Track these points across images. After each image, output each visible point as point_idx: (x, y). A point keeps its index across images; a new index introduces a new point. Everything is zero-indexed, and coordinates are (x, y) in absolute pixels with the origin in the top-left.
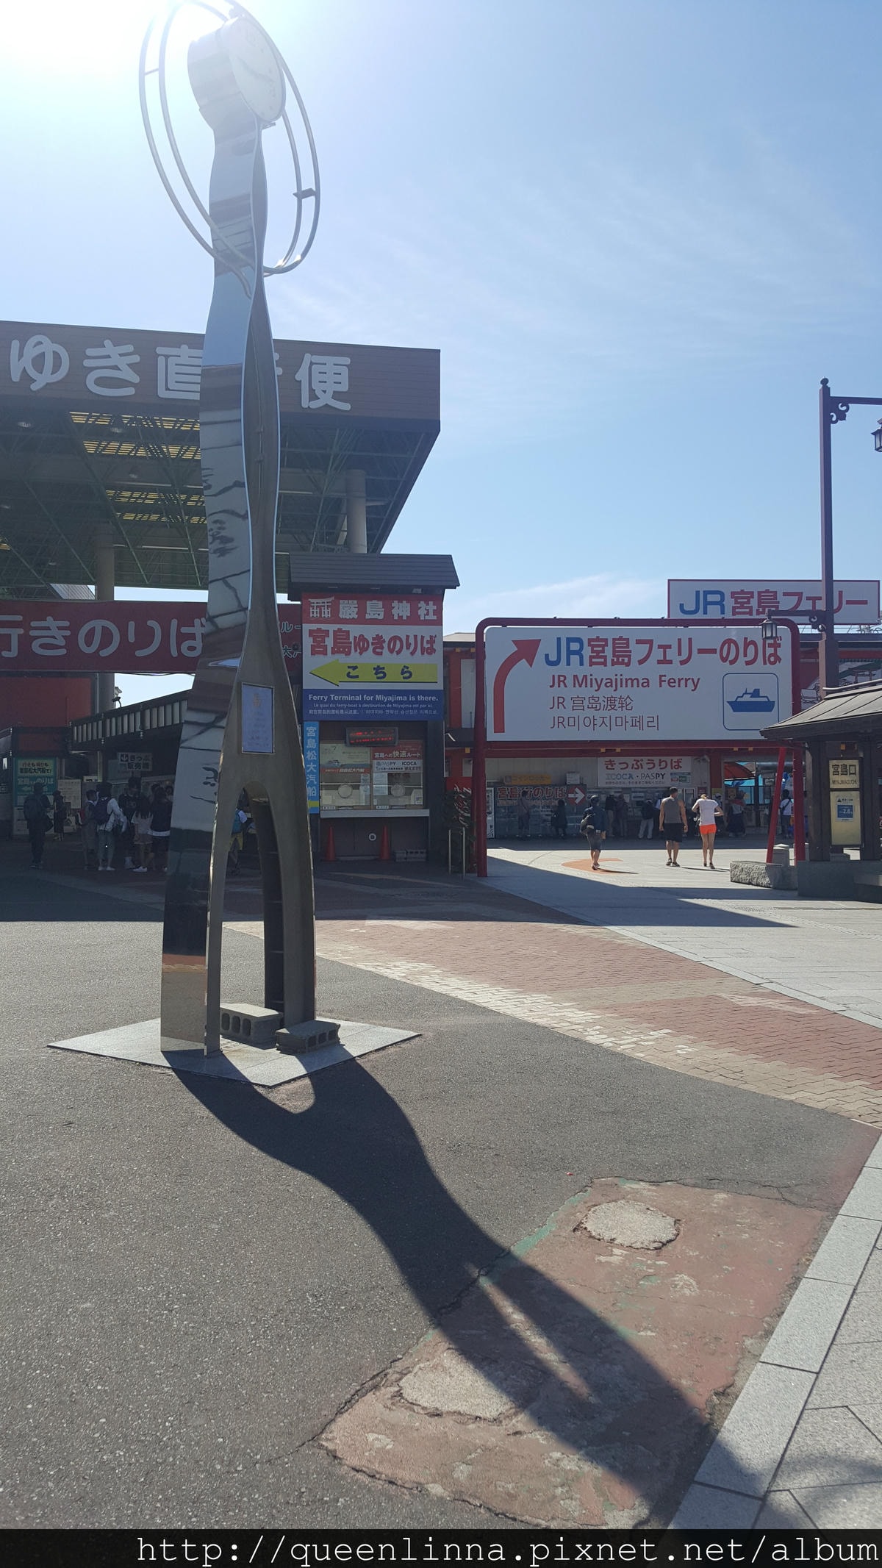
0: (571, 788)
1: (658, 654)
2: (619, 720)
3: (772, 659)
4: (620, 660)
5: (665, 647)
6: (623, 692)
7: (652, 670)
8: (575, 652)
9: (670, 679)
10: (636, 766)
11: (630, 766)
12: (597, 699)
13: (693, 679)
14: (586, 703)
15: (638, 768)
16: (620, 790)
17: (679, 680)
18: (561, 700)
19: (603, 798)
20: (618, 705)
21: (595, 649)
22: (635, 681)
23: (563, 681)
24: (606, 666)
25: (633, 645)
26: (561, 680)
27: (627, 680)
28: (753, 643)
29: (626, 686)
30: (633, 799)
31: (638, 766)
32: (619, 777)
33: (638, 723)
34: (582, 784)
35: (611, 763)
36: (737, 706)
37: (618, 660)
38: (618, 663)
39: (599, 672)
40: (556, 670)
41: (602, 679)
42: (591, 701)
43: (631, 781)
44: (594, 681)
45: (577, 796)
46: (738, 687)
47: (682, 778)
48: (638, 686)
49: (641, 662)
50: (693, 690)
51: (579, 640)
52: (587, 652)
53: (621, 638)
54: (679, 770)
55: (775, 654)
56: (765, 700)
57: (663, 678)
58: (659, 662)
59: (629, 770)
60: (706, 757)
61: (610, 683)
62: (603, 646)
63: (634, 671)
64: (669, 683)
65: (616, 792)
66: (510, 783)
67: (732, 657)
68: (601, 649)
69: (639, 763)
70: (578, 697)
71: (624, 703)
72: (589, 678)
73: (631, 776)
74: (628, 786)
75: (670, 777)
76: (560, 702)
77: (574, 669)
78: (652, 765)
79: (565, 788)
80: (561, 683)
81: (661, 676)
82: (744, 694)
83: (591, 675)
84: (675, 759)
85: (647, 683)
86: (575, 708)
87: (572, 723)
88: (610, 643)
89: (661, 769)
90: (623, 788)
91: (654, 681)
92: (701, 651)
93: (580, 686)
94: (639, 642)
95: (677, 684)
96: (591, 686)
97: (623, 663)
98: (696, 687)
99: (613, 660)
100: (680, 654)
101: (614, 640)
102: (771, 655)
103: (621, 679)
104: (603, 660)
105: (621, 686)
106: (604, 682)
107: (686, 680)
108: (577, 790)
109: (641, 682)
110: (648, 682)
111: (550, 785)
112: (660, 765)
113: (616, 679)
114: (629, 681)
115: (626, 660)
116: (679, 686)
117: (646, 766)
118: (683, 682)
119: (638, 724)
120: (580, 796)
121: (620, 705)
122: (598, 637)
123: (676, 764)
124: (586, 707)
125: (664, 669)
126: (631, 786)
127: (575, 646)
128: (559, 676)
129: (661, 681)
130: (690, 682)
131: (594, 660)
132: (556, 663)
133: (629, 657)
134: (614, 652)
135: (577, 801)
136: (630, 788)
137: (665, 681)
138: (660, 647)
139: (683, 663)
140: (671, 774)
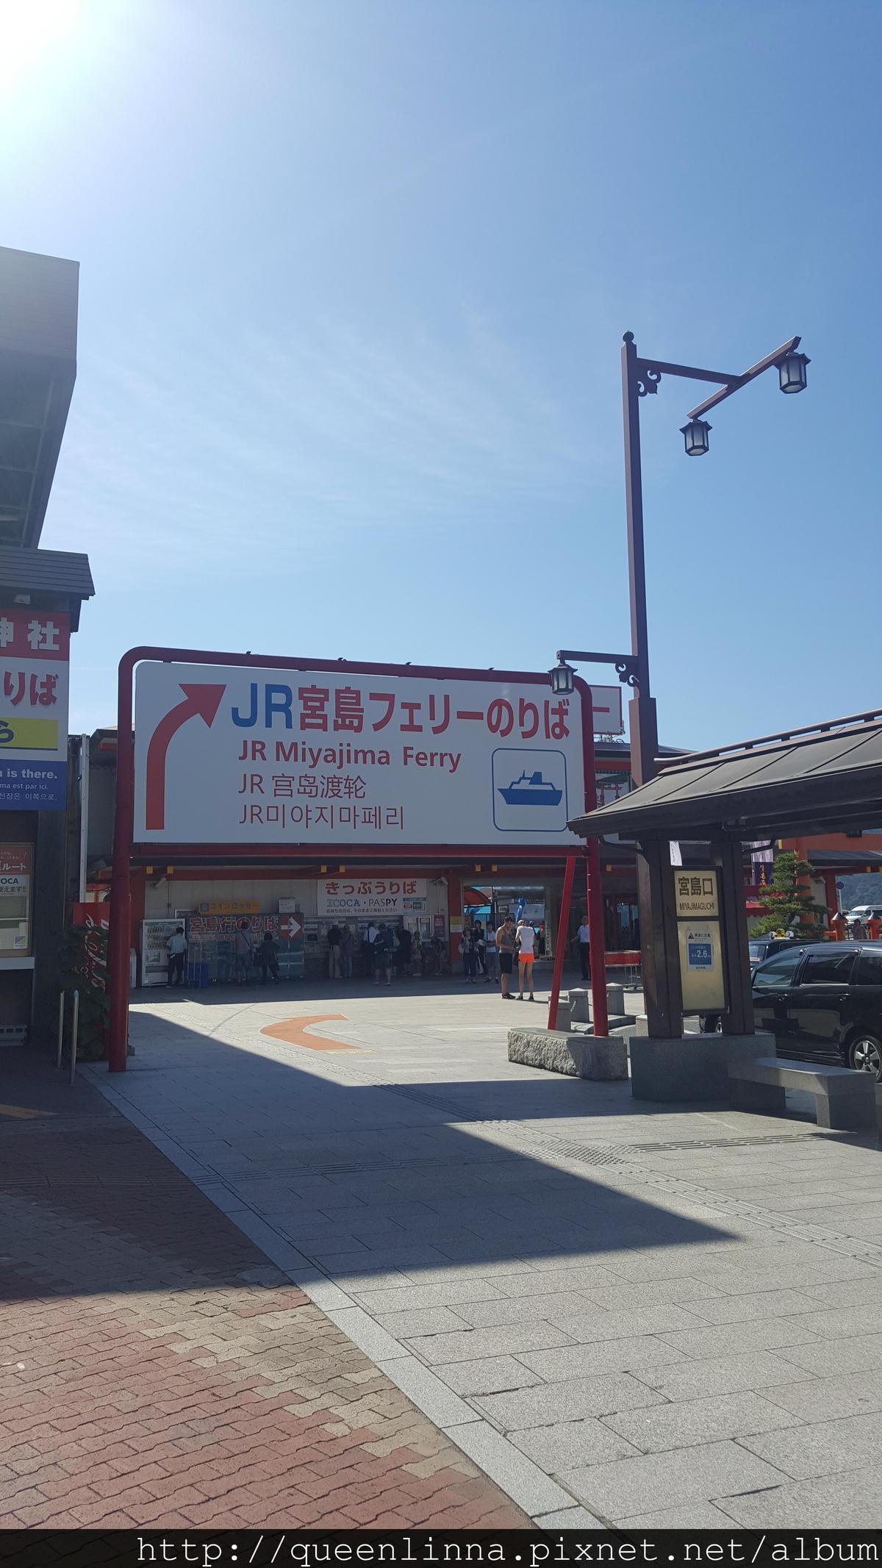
0: (285, 918)
1: (401, 716)
2: (345, 812)
3: (557, 731)
4: (347, 723)
5: (412, 707)
6: (350, 770)
7: (392, 739)
8: (279, 708)
9: (421, 753)
10: (363, 890)
11: (356, 890)
12: (312, 780)
13: (451, 755)
14: (295, 785)
15: (366, 893)
16: (345, 920)
17: (432, 756)
18: (256, 780)
19: (324, 932)
20: (344, 790)
21: (310, 704)
22: (369, 756)
23: (260, 751)
24: (325, 729)
25: (365, 702)
26: (256, 749)
27: (356, 753)
28: (532, 706)
29: (356, 762)
30: (359, 930)
31: (365, 889)
32: (343, 903)
33: (373, 817)
34: (297, 913)
35: (334, 886)
36: (513, 796)
37: (344, 721)
38: (344, 727)
39: (316, 739)
40: (250, 734)
41: (320, 750)
42: (304, 783)
43: (357, 908)
44: (308, 752)
45: (292, 927)
46: (511, 771)
47: (417, 905)
48: (373, 762)
49: (377, 727)
50: (451, 771)
51: (285, 690)
52: (297, 708)
53: (348, 690)
54: (413, 895)
55: (560, 724)
56: (549, 788)
57: (409, 752)
58: (404, 728)
59: (355, 895)
60: (443, 879)
61: (331, 756)
62: (322, 701)
63: (366, 739)
64: (418, 759)
65: (340, 922)
66: (206, 913)
67: (503, 726)
68: (318, 704)
69: (366, 887)
70: (283, 776)
71: (353, 787)
72: (300, 747)
73: (357, 903)
74: (354, 914)
75: (402, 903)
76: (254, 782)
77: (278, 732)
78: (381, 889)
79: (276, 918)
80: (258, 754)
81: (406, 749)
82: (521, 779)
83: (304, 743)
84: (408, 881)
85: (385, 758)
86: (278, 792)
87: (273, 816)
88: (332, 696)
89: (392, 893)
90: (347, 918)
91: (396, 757)
92: (461, 715)
93: (287, 759)
94: (374, 697)
95: (428, 762)
96: (304, 760)
97: (350, 727)
98: (455, 766)
99: (336, 722)
100: (432, 718)
101: (338, 692)
102: (555, 725)
103: (349, 751)
104: (320, 721)
105: (349, 762)
106: (323, 754)
107: (442, 756)
108: (292, 920)
109: (377, 756)
110: (388, 757)
111: (258, 915)
112: (391, 889)
113: (341, 751)
114: (361, 755)
115: (356, 723)
116: (432, 764)
117: (375, 890)
118: (437, 759)
119: (373, 819)
120: (295, 927)
121: (347, 790)
122: (314, 687)
123: (410, 887)
124: (295, 792)
125: (410, 738)
126: (357, 914)
127: (279, 698)
128: (254, 743)
129: (406, 756)
130: (447, 759)
131: (308, 721)
132: (250, 722)
133: (360, 718)
134: (338, 709)
135: (292, 934)
136: (356, 917)
137: (411, 756)
138: (404, 705)
139: (437, 730)
140: (404, 899)
